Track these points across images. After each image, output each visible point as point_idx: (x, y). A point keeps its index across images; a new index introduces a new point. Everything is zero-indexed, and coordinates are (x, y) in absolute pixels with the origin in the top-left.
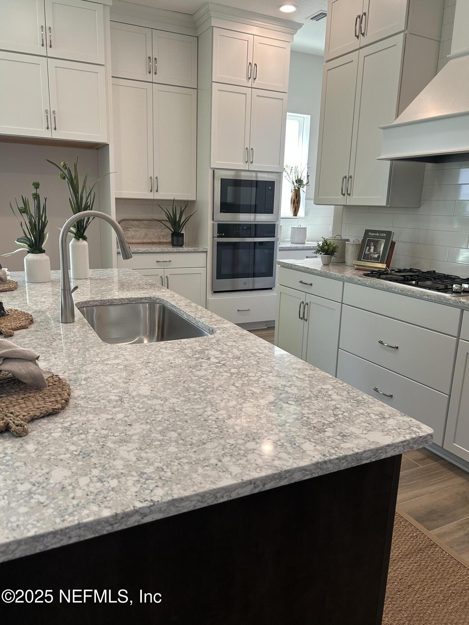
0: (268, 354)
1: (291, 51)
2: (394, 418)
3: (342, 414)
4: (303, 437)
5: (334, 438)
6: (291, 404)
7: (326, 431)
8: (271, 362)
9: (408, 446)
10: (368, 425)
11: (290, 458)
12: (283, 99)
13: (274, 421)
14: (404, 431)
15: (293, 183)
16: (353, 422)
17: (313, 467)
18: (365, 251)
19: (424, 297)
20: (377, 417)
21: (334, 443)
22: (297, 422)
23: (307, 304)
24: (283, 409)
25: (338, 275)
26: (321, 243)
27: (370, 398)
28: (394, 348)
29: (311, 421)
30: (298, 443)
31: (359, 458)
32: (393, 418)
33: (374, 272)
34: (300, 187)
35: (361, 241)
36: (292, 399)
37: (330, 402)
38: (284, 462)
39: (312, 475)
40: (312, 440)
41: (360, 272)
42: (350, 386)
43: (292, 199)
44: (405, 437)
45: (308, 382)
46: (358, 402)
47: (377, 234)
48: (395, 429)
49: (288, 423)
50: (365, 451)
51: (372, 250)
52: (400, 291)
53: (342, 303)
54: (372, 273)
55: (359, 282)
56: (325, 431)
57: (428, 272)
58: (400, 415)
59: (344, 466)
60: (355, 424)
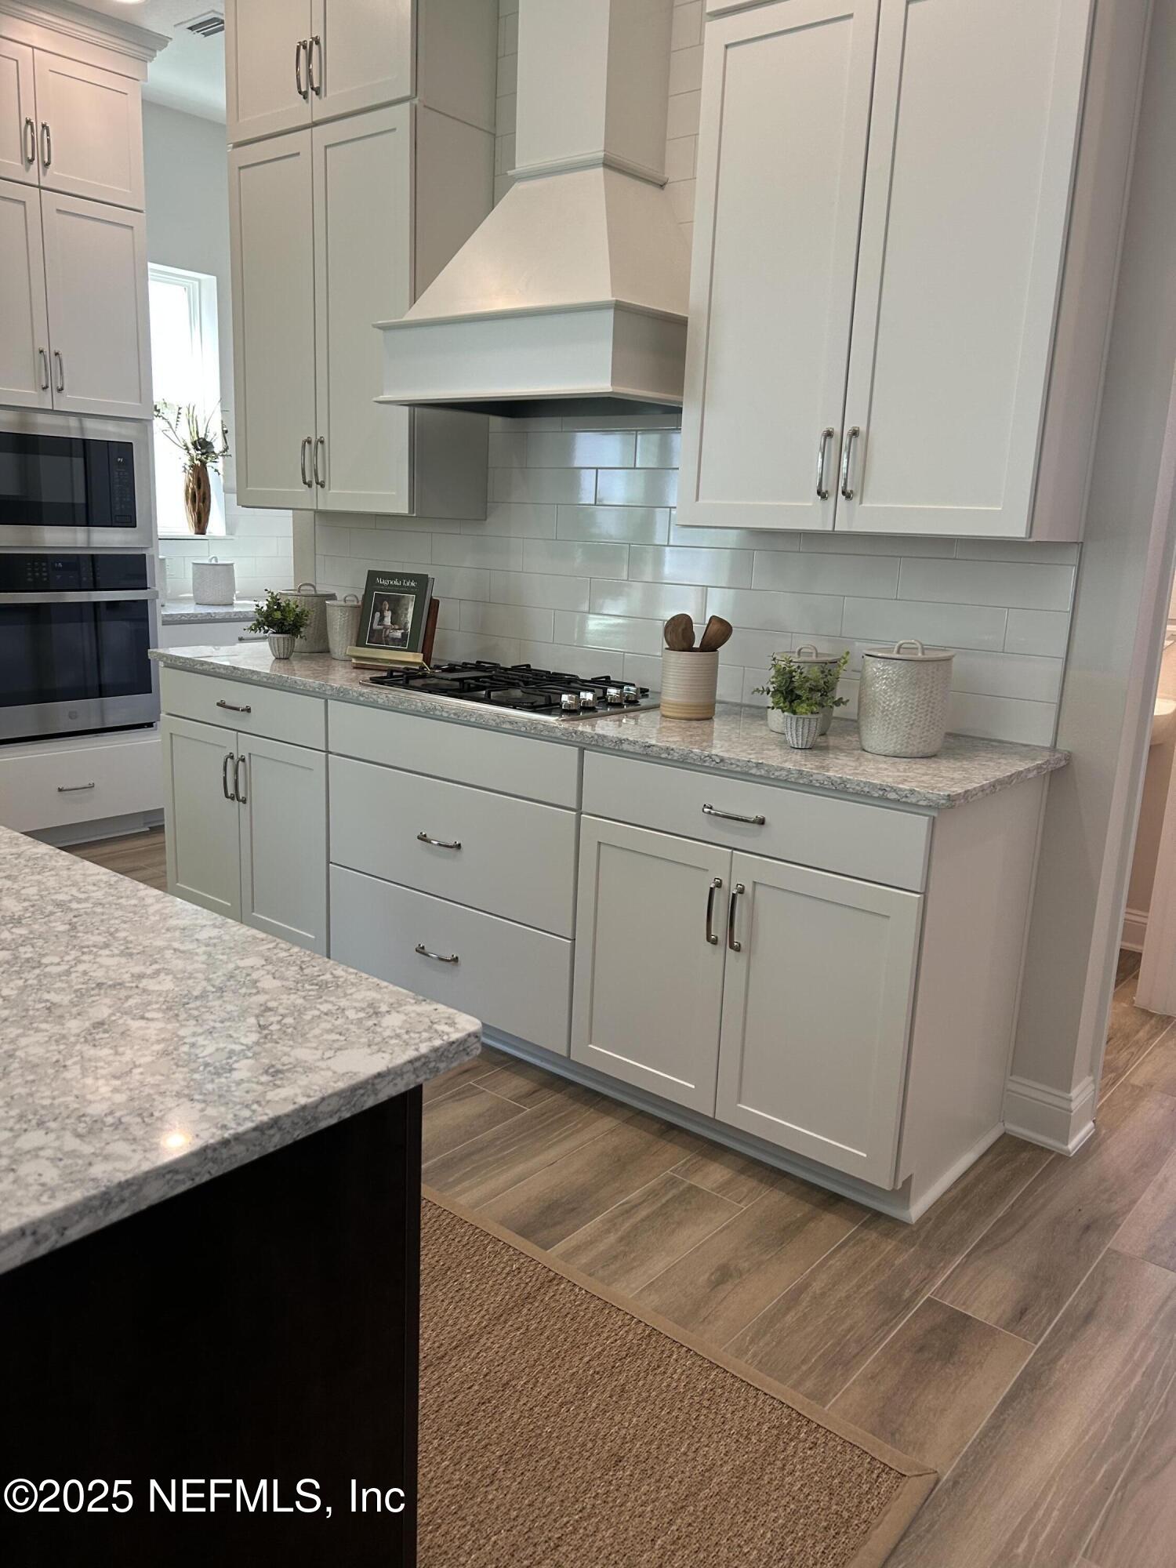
0: (104, 901)
1: (143, 100)
2: (400, 1009)
3: (279, 1022)
4: (174, 1093)
5: (253, 1082)
6: (152, 1020)
7: (235, 1069)
8: (109, 919)
9: (425, 1068)
10: (337, 1037)
11: (134, 1151)
12: (132, 227)
13: (102, 1068)
14: (417, 1035)
15: (187, 449)
16: (303, 1035)
17: (195, 1161)
18: (372, 623)
19: (504, 726)
20: (362, 1015)
21: (251, 1094)
22: (161, 1060)
23: (243, 760)
24: (129, 1035)
25: (313, 682)
26: (263, 604)
27: (351, 973)
28: (451, 847)
29: (198, 1051)
30: (161, 1111)
31: (309, 1118)
32: (398, 1012)
33: (394, 674)
34: (207, 458)
35: (360, 598)
36: (157, 1006)
37: (254, 999)
38: (119, 1165)
39: (193, 1180)
40: (197, 1097)
41: (363, 673)
42: (308, 952)
43: (187, 490)
44: (417, 1050)
45: (204, 958)
46: (320, 987)
47: (396, 583)
48: (398, 1036)
49: (140, 1066)
50: (323, 1099)
51: (388, 621)
52: (452, 716)
53: (328, 752)
54: (392, 676)
55: (362, 699)
56: (231, 1070)
57: (514, 668)
58: (413, 1001)
59: (275, 1142)
60: (307, 1040)
